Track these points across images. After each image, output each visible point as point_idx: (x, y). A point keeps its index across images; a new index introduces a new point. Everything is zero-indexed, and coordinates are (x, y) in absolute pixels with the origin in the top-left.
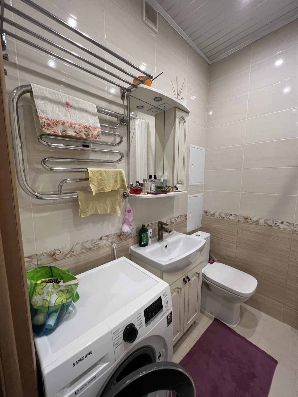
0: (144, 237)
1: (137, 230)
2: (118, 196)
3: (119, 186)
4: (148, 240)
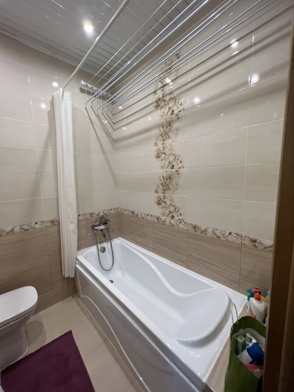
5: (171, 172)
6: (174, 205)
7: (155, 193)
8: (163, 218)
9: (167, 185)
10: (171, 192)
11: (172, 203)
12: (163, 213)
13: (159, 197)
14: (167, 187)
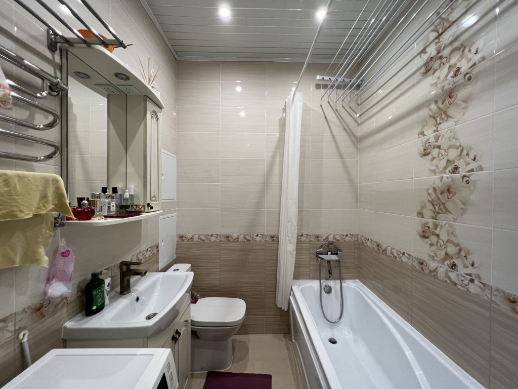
0: (97, 294)
1: (79, 286)
2: (44, 225)
3: (51, 206)
4: (103, 299)
5: (450, 180)
6: (456, 242)
7: (418, 217)
8: (433, 265)
9: (443, 203)
10: (450, 216)
11: (452, 238)
12: (432, 254)
13: (425, 225)
14: (442, 207)
